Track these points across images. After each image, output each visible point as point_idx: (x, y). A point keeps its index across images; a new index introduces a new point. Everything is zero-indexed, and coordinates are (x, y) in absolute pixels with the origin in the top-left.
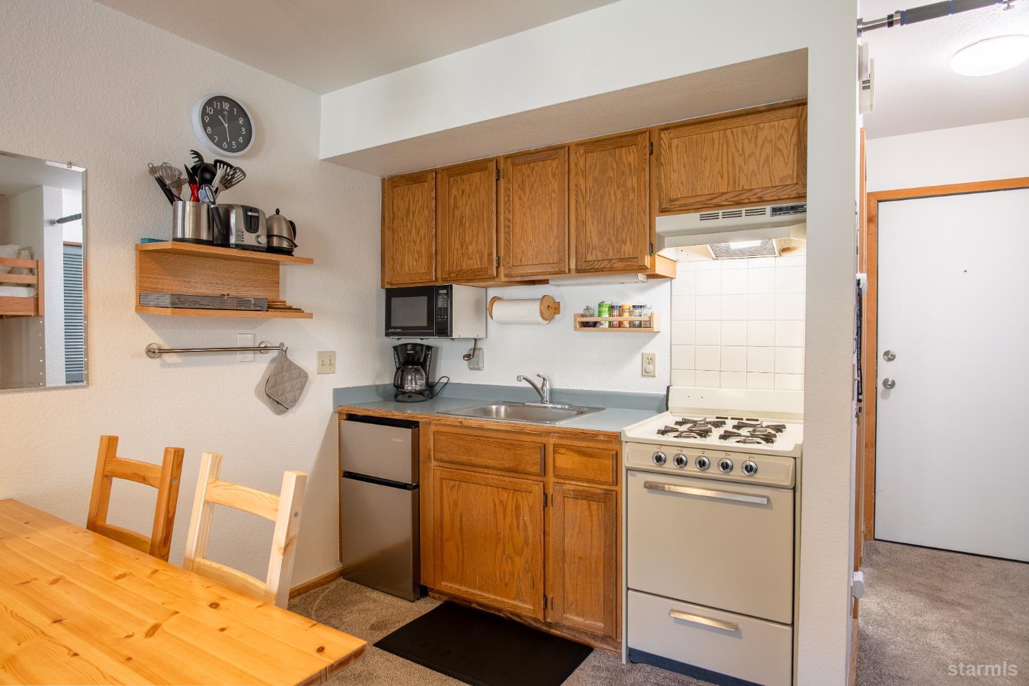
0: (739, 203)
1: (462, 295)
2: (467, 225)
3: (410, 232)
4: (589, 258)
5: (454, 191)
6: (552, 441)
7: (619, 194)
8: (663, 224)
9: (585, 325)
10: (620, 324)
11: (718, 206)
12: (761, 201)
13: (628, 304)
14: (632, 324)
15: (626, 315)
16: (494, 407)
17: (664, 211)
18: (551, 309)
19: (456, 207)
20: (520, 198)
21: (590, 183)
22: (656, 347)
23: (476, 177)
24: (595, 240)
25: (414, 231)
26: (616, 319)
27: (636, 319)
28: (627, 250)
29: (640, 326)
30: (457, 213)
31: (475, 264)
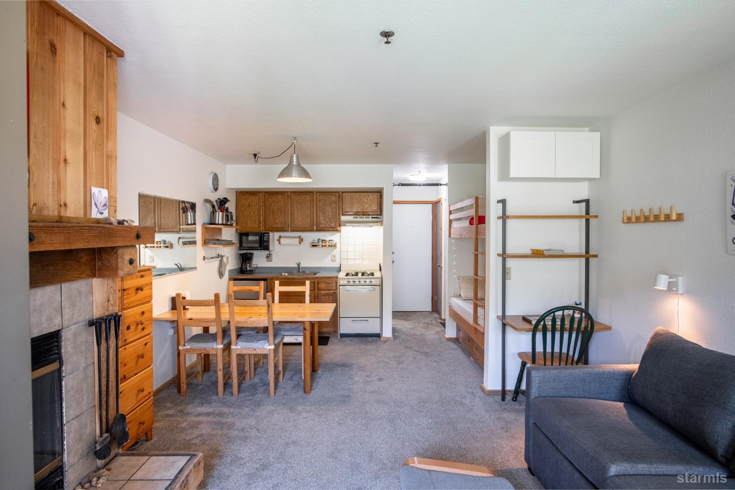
0: (364, 215)
1: (274, 236)
2: (276, 212)
3: (250, 213)
4: (321, 226)
5: (270, 200)
6: (317, 280)
7: (330, 209)
8: (343, 218)
9: (313, 246)
10: (325, 246)
11: (358, 215)
12: (369, 215)
13: (328, 239)
14: (329, 246)
15: (327, 243)
16: (283, 274)
17: (343, 215)
18: (301, 240)
19: (271, 206)
20: (297, 206)
21: (321, 204)
22: (336, 252)
23: (280, 197)
24: (323, 221)
25: (252, 212)
26: (324, 244)
27: (331, 244)
28: (333, 225)
29: (332, 246)
30: (272, 208)
31: (279, 226)
